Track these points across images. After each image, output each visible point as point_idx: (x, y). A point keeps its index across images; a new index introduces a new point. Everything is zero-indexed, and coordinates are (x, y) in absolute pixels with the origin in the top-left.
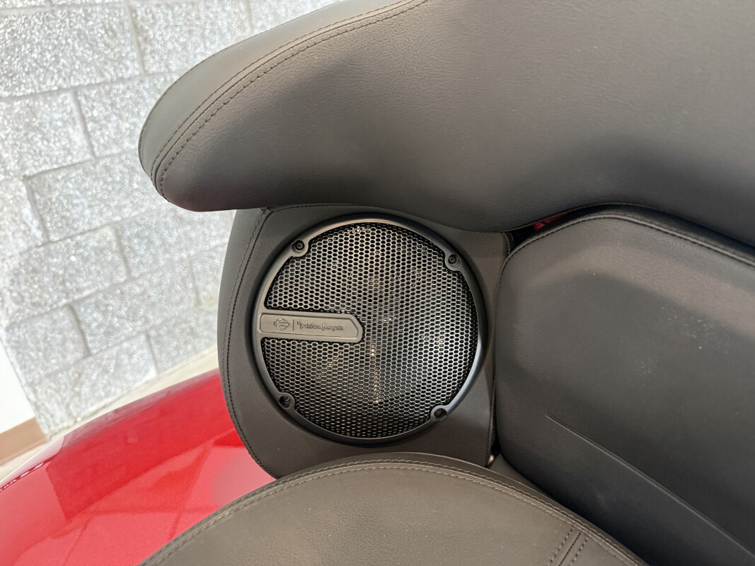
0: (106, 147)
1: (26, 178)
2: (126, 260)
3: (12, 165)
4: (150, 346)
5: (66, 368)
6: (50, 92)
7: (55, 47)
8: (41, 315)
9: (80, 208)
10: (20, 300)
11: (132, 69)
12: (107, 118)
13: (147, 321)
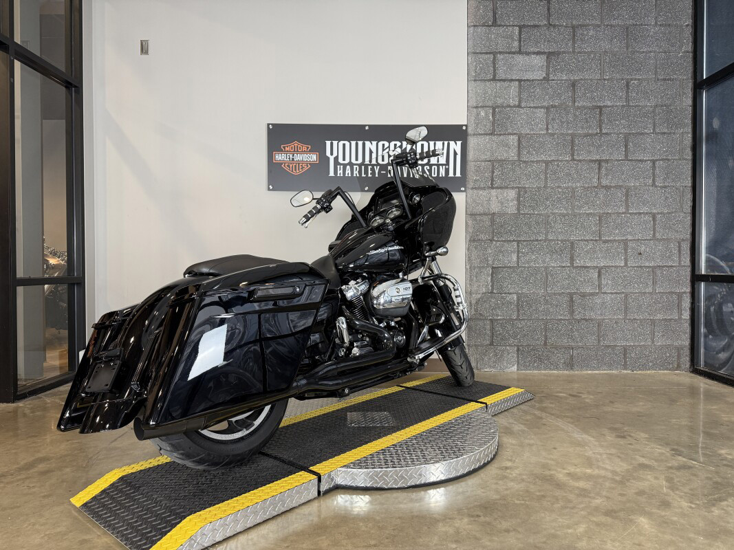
0: (523, 263)
1: (493, 268)
2: (518, 311)
3: (490, 262)
4: (518, 354)
5: (482, 345)
6: (510, 241)
7: (516, 226)
8: (481, 319)
9: (506, 284)
10: (476, 310)
11: (542, 237)
12: (528, 254)
13: (520, 342)
